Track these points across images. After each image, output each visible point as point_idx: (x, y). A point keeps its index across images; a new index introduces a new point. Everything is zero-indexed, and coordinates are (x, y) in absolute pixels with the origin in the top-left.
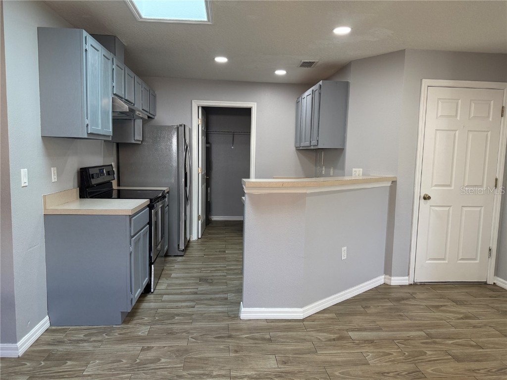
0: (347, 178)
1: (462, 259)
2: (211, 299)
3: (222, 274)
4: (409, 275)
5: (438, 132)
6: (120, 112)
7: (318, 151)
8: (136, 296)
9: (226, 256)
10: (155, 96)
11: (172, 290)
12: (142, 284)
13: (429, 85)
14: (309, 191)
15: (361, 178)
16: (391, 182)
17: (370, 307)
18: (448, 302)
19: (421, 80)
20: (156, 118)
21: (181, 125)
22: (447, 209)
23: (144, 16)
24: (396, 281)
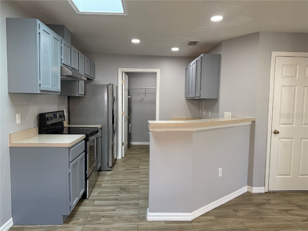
0: (221, 120)
1: (302, 175)
2: (128, 204)
3: (136, 184)
4: (264, 186)
5: (283, 87)
6: (66, 76)
7: (200, 100)
8: (74, 203)
9: (139, 170)
10: (94, 66)
11: (101, 197)
12: (79, 194)
13: (276, 55)
14: (195, 130)
15: (230, 119)
16: (251, 122)
17: (239, 210)
18: (294, 207)
19: (271, 52)
20: (95, 79)
21: (110, 84)
22: (290, 140)
23: (80, 11)
24: (256, 190)
